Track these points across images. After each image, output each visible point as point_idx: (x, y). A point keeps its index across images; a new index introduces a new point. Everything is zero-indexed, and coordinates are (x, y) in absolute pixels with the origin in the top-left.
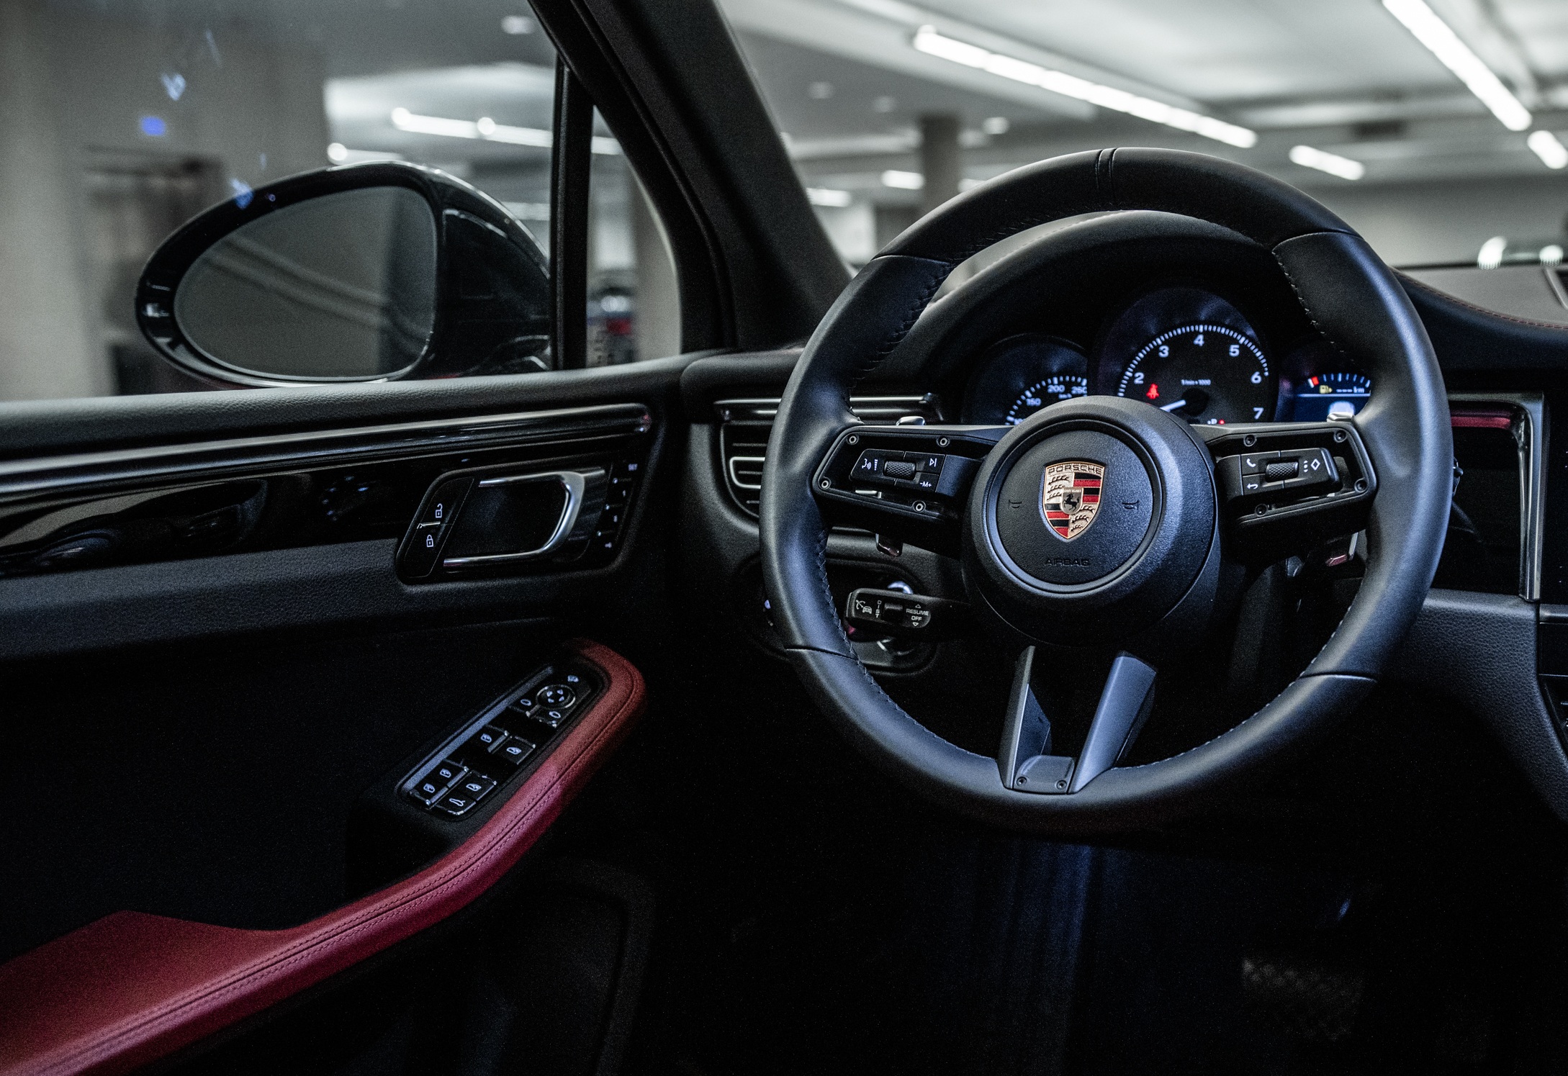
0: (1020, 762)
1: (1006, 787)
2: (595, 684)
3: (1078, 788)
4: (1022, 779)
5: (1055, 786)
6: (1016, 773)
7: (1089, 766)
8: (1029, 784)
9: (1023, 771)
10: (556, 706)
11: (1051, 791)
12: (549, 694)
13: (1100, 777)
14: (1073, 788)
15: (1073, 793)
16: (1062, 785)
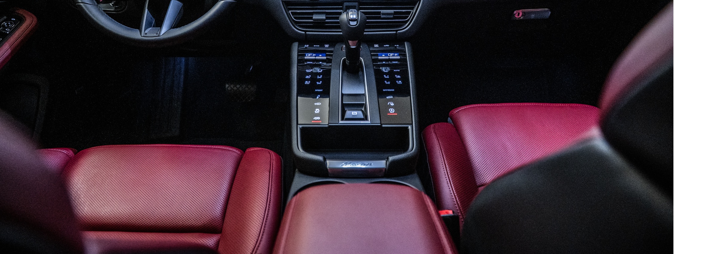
0: (145, 30)
1: (141, 36)
2: (21, 20)
3: (161, 34)
4: (146, 34)
5: (155, 35)
6: (144, 32)
7: (164, 29)
8: (147, 35)
9: (146, 32)
10: (8, 27)
11: (154, 36)
12: (5, 24)
13: (168, 31)
14: (160, 34)
15: (160, 36)
16: (157, 34)
